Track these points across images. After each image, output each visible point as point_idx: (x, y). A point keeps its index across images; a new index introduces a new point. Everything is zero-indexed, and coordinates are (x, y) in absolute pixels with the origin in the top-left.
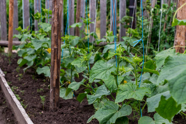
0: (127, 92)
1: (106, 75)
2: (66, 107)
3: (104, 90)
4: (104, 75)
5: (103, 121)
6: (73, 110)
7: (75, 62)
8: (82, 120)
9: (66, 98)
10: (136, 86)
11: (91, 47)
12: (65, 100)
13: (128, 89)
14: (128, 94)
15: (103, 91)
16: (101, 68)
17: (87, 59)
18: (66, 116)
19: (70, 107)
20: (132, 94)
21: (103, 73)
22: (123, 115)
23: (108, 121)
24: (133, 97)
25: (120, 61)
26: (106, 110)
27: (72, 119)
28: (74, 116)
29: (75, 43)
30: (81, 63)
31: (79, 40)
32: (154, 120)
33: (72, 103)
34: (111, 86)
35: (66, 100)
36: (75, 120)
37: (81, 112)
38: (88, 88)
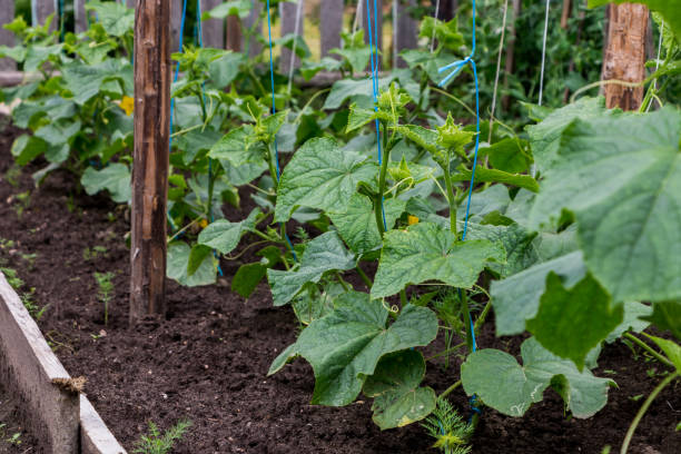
0: (418, 257)
1: (339, 194)
2: (192, 315)
3: (332, 251)
4: (332, 196)
5: (329, 365)
6: (215, 325)
7: (224, 147)
8: (249, 362)
9: (191, 283)
10: (452, 237)
11: (287, 90)
12: (186, 288)
13: (421, 248)
14: (419, 266)
15: (330, 255)
16: (320, 168)
17: (266, 137)
18: (190, 346)
19: (205, 313)
20: (434, 264)
21: (327, 185)
22: (404, 346)
23: (347, 368)
24: (438, 277)
25: (395, 143)
26: (342, 327)
27: (214, 359)
28: (221, 350)
29: (226, 77)
30: (243, 149)
31: (241, 66)
32: (521, 362)
33: (214, 298)
34: (359, 237)
35: (193, 290)
36: (224, 363)
37: (247, 335)
38: (270, 243)
